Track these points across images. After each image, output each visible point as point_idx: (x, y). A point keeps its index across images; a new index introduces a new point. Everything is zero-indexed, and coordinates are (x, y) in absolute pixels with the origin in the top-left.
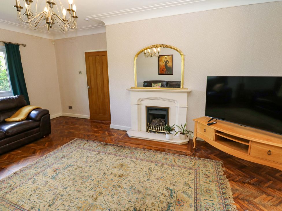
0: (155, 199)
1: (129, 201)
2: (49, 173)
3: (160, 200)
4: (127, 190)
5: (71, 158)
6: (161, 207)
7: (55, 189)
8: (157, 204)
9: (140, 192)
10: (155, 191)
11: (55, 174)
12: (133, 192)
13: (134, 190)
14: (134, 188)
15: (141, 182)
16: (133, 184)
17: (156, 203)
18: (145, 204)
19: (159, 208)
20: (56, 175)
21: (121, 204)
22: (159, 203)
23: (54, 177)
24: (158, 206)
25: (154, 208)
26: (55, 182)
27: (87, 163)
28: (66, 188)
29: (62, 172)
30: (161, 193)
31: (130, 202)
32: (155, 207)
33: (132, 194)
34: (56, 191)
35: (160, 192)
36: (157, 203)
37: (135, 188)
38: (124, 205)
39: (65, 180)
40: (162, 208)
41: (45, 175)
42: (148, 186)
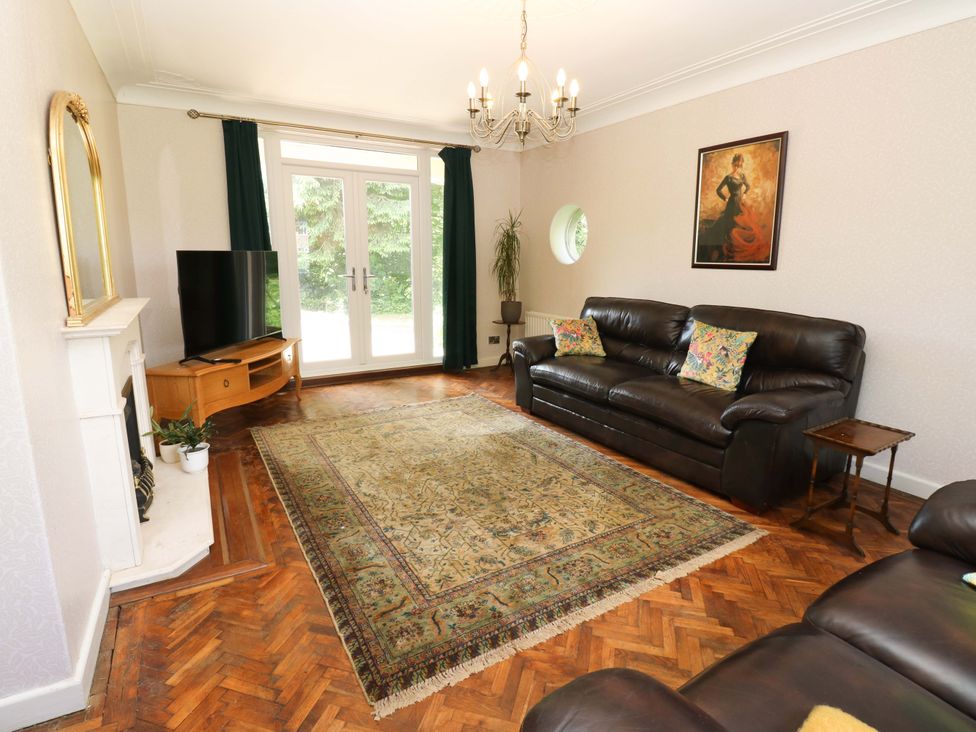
2: (556, 533)
5: (482, 559)
7: (545, 496)
11: (542, 524)
20: (541, 521)
23: (544, 518)
26: (543, 507)
27: (452, 522)
28: (525, 490)
29: (524, 524)
34: (545, 493)
39: (523, 503)
41: (569, 533)
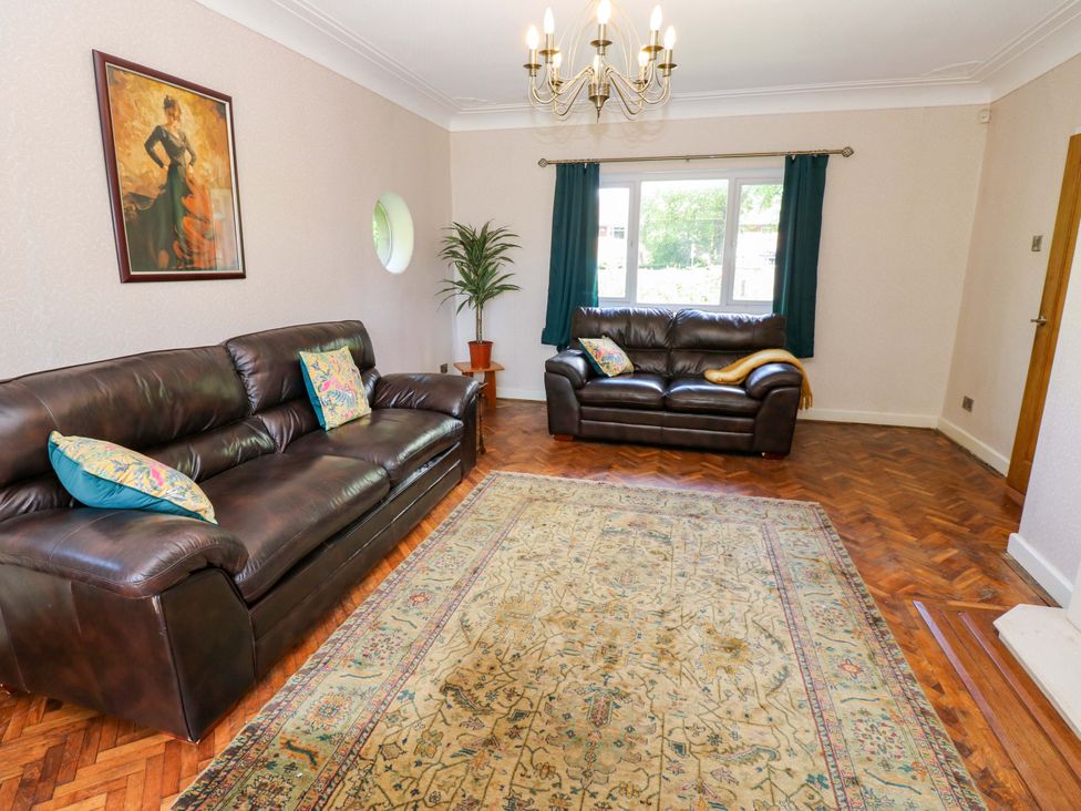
0: (573, 778)
1: (553, 695)
3: (571, 795)
4: (601, 685)
6: (535, 798)
7: (571, 547)
8: (547, 784)
9: (601, 724)
10: (615, 779)
11: (619, 529)
12: (596, 701)
13: (608, 703)
14: (615, 704)
15: (657, 720)
16: (633, 696)
17: (556, 780)
18: (544, 744)
19: (533, 791)
20: (616, 532)
21: (537, 679)
22: (555, 791)
23: (608, 532)
24: (542, 787)
25: (530, 773)
26: (593, 539)
27: (696, 563)
28: (577, 561)
29: (633, 535)
30: (610, 800)
31: (551, 699)
32: (534, 779)
33: (586, 701)
34: (566, 549)
35: (614, 799)
36: (554, 786)
37: (618, 707)
38: (536, 686)
39: (604, 550)
40: (530, 802)
42: (640, 748)
